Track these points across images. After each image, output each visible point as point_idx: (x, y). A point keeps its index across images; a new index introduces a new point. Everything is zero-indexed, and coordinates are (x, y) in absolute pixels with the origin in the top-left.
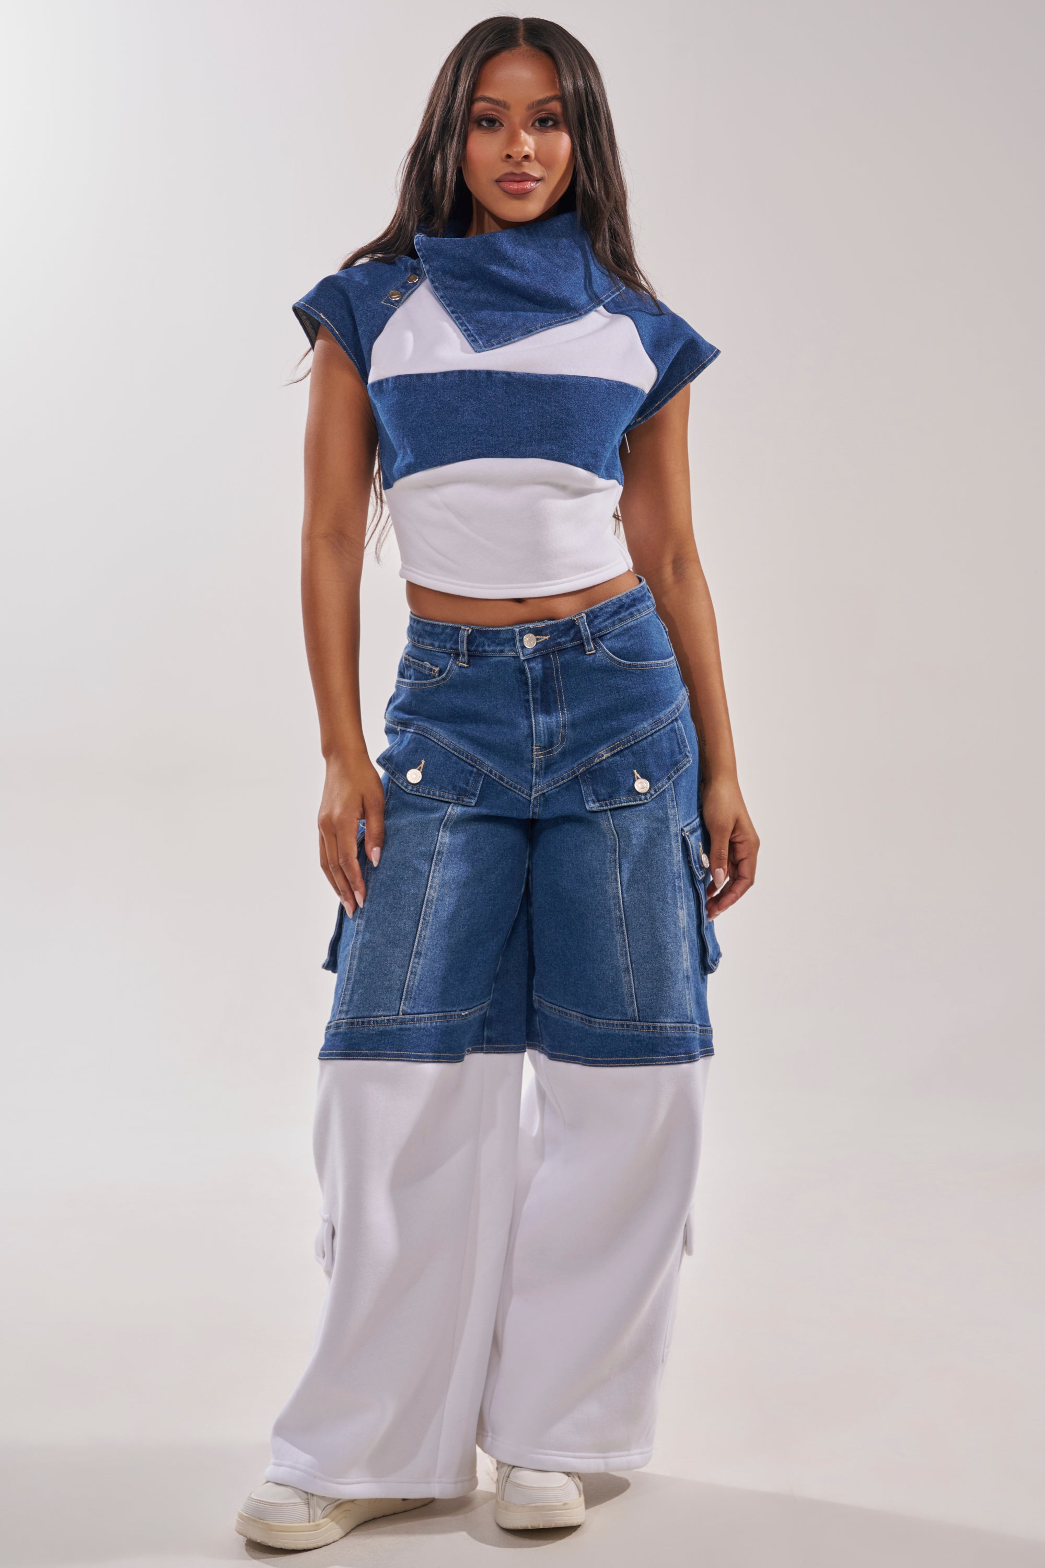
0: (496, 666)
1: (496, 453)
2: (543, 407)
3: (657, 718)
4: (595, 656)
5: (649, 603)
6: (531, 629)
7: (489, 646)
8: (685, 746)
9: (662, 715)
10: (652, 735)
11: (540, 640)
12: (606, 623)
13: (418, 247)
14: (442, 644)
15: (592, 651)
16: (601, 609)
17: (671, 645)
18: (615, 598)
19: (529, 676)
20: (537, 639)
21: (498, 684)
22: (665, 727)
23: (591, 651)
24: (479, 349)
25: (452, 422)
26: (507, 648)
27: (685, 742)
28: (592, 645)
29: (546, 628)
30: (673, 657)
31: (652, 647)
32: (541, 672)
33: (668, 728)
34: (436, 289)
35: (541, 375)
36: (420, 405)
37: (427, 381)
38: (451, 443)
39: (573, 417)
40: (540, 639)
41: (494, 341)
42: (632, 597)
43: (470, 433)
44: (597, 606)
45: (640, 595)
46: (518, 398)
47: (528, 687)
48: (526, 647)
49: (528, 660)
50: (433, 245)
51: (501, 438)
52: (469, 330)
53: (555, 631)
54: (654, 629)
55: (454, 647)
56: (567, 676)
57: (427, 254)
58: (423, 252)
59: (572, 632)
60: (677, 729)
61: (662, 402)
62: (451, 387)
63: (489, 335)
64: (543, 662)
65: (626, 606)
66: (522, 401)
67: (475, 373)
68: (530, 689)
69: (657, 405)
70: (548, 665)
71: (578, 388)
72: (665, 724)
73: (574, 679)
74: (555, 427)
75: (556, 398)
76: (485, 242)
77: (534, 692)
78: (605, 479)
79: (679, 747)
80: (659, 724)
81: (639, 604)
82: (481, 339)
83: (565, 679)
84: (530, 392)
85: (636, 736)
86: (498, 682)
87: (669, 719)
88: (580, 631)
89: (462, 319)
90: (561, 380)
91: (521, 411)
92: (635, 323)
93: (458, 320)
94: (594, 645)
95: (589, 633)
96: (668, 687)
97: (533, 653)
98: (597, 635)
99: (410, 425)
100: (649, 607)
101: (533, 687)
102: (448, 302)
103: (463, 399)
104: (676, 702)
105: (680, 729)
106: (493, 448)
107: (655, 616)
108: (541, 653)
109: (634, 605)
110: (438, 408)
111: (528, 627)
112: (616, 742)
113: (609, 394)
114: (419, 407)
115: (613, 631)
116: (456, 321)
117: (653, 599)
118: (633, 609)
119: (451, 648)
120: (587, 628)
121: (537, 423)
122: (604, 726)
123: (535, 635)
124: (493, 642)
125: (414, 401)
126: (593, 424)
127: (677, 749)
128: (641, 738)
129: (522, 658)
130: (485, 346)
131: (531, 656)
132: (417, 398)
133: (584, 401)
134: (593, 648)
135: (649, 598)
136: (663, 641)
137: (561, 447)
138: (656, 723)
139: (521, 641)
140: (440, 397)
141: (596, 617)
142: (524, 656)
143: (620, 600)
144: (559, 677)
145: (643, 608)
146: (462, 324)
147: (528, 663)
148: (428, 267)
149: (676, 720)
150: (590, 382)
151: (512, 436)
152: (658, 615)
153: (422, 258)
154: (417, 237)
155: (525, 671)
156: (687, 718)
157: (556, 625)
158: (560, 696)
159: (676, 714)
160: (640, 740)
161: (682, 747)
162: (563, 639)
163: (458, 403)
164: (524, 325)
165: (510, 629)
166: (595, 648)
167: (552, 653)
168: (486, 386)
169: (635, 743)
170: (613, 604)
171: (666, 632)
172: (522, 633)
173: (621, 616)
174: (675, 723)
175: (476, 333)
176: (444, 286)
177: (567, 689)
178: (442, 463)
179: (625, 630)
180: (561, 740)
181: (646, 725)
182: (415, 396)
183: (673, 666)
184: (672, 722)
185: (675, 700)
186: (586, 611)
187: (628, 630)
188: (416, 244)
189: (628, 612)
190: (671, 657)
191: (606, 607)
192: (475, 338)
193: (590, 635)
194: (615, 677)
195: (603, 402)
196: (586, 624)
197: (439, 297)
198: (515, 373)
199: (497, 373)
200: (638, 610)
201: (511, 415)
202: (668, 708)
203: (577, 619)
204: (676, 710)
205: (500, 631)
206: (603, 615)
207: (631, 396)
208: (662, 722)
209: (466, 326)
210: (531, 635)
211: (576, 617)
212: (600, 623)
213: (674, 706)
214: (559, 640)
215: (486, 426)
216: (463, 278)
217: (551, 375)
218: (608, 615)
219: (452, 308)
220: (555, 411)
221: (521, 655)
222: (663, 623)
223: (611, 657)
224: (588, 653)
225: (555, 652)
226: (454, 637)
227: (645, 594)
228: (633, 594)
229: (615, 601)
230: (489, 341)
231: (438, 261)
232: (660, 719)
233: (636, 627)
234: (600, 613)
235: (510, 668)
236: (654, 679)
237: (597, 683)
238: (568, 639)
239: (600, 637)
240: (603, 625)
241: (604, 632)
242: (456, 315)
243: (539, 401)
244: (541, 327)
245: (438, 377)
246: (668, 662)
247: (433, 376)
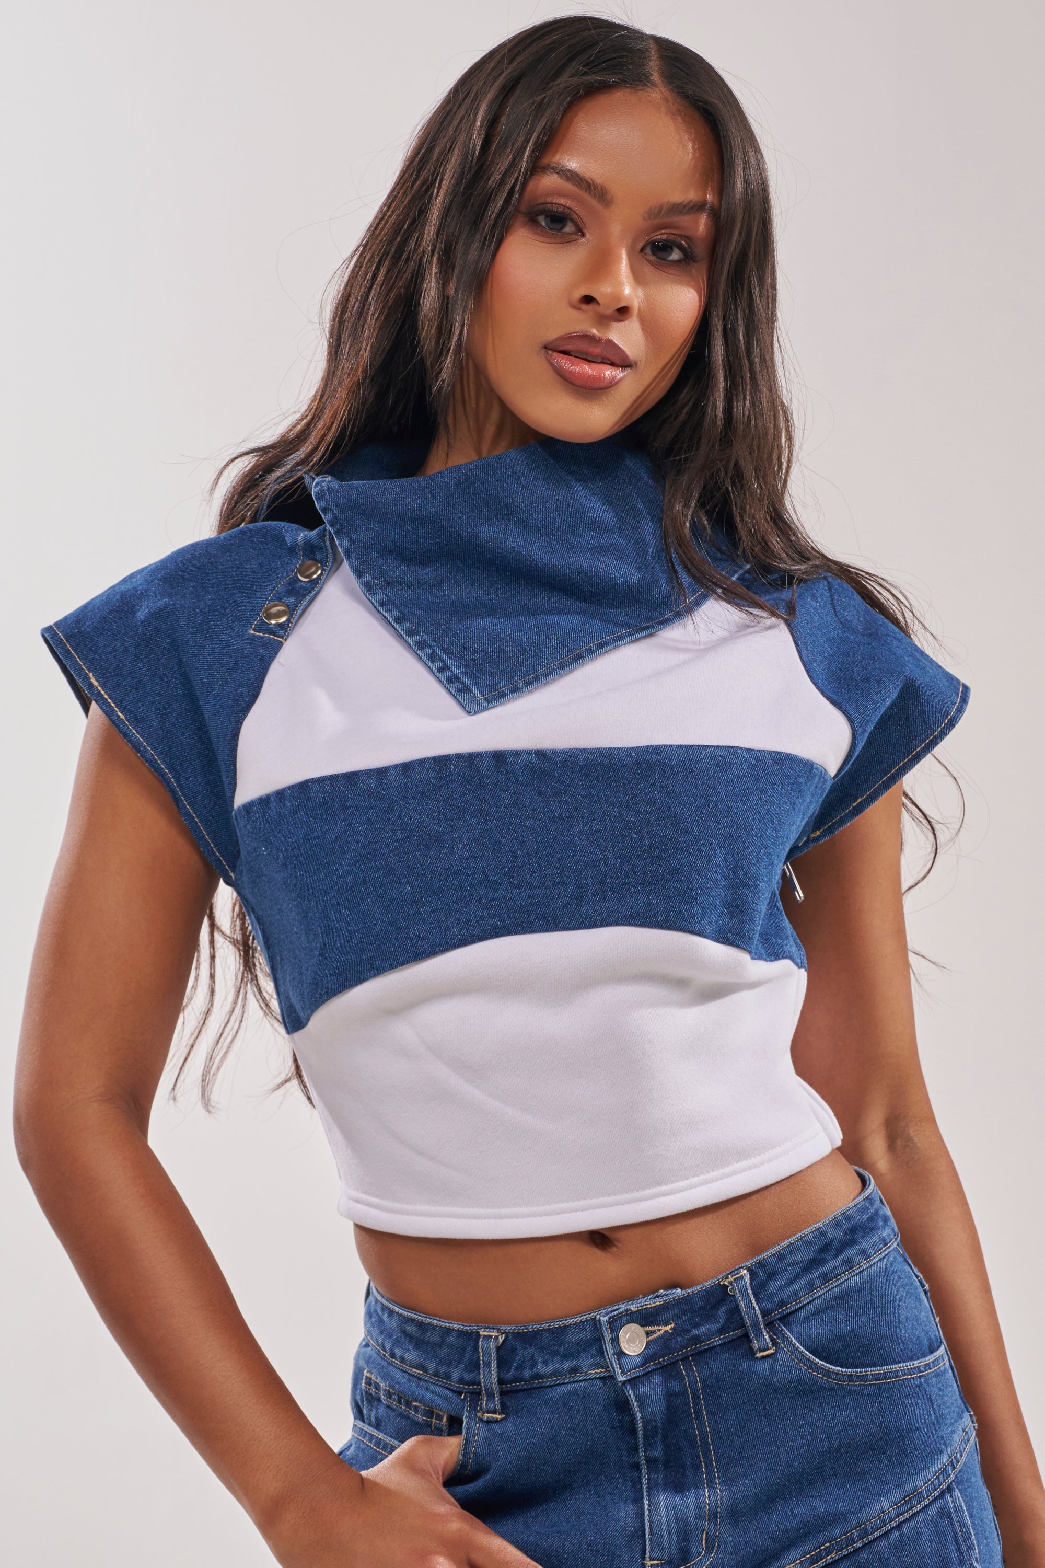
0: (565, 1405)
1: (531, 923)
2: (621, 816)
3: (909, 1487)
4: (776, 1360)
5: (885, 1233)
6: (632, 1313)
7: (545, 1363)
8: (971, 1548)
9: (919, 1482)
10: (899, 1526)
11: (655, 1336)
12: (796, 1287)
13: (323, 504)
14: (443, 1369)
15: (768, 1349)
16: (781, 1257)
17: (938, 1319)
18: (809, 1230)
19: (639, 1415)
20: (648, 1334)
21: (572, 1444)
22: (926, 1506)
23: (765, 1350)
24: (474, 706)
25: (432, 867)
26: (586, 1362)
27: (970, 1538)
28: (767, 1337)
29: (665, 1307)
30: (942, 1348)
31: (898, 1330)
32: (662, 1403)
33: (933, 1509)
34: (369, 588)
35: (610, 749)
36: (359, 837)
37: (369, 785)
38: (433, 911)
39: (687, 831)
40: (653, 1332)
41: (504, 687)
42: (847, 1225)
43: (471, 885)
44: (773, 1250)
45: (865, 1217)
46: (566, 802)
47: (636, 1438)
48: (625, 1354)
49: (633, 1381)
50: (354, 497)
51: (538, 891)
52: (449, 668)
53: (685, 1312)
54: (901, 1289)
55: (468, 1377)
56: (718, 1409)
57: (342, 517)
58: (334, 514)
59: (722, 1310)
60: (952, 1510)
61: (867, 798)
62: (423, 793)
63: (492, 675)
64: (666, 1381)
65: (835, 1245)
66: (576, 808)
67: (471, 759)
68: (641, 1441)
69: (855, 804)
70: (676, 1386)
71: (692, 771)
72: (927, 1502)
73: (733, 1416)
74: (652, 857)
75: (647, 795)
76: (466, 480)
77: (648, 1445)
78: (765, 960)
79: (959, 1549)
80: (914, 1502)
81: (863, 1237)
82: (477, 684)
83: (714, 1414)
84: (592, 787)
85: (866, 1530)
86: (573, 1440)
87: (935, 1489)
88: (737, 1309)
89: (430, 646)
90: (655, 757)
91: (575, 829)
92: (792, 634)
93: (422, 649)
94: (770, 1337)
95: (758, 1312)
96: (932, 1418)
97: (643, 1364)
98: (777, 1314)
99: (341, 881)
100: (888, 1240)
101: (645, 1436)
102: (396, 613)
103: (449, 815)
104: (949, 1450)
105: (958, 1510)
106: (524, 913)
107: (900, 1259)
108: (659, 1362)
109: (852, 1242)
110: (397, 840)
111: (627, 1311)
112: (823, 1545)
113: (757, 780)
114: (357, 842)
115: (810, 1302)
116: (419, 652)
117: (893, 1222)
118: (850, 1252)
119: (461, 1381)
120: (753, 1301)
121: (613, 851)
122: (796, 1511)
123: (642, 1326)
124: (555, 1353)
125: (345, 831)
126: (730, 844)
127: (955, 1555)
128: (876, 1534)
129: (621, 1378)
130: (486, 699)
131: (638, 1372)
132: (350, 825)
133: (706, 796)
134: (770, 1344)
135: (886, 1219)
136: (920, 1312)
137: (670, 898)
138: (907, 1499)
139: (615, 1341)
140: (399, 816)
141: (772, 1275)
142: (623, 1373)
143: (821, 1233)
144: (701, 1411)
145: (874, 1245)
146: (432, 657)
147: (634, 1388)
148: (346, 543)
149: (950, 1489)
150: (716, 756)
151: (563, 884)
152: (906, 1256)
153: (332, 525)
154: (318, 484)
155: (629, 1404)
156: (973, 1480)
157: (687, 1299)
158: (707, 1453)
159: (949, 1476)
160: (875, 1540)
161: (964, 1548)
162: (703, 1329)
163: (439, 824)
164: (563, 644)
165: (587, 1321)
166: (774, 1343)
167: (682, 1360)
168: (496, 784)
169: (864, 1546)
170: (808, 1243)
171: (926, 1292)
172: (615, 1324)
173: (825, 1269)
174: (947, 1496)
175: (465, 673)
176: (385, 581)
177: (720, 1437)
178: (418, 956)
179: (836, 1298)
180: (707, 1547)
181: (885, 1504)
182: (345, 820)
183: (942, 1369)
184: (942, 1495)
185: (948, 1445)
186: (748, 1264)
187: (842, 1298)
188: (318, 499)
189: (840, 1258)
190: (939, 1347)
191: (791, 1253)
192: (464, 684)
193: (760, 1316)
194: (821, 1405)
195: (747, 795)
196: (750, 1292)
197: (377, 604)
198: (554, 752)
199: (517, 753)
200: (863, 1252)
201: (555, 839)
202: (932, 1464)
203: (730, 1283)
204: (949, 1468)
205: (566, 1327)
206: (786, 1270)
207: (801, 780)
208: (920, 1497)
209: (441, 659)
210: (634, 1327)
211: (727, 1278)
212: (781, 1288)
213: (944, 1459)
214: (695, 1332)
215: (504, 868)
216: (424, 560)
217: (632, 748)
218: (798, 1269)
219: (407, 625)
220: (648, 823)
221: (618, 1370)
222: (919, 1274)
223: (808, 1359)
224: (759, 1355)
225: (687, 1357)
226: (467, 1355)
227: (876, 1213)
228: (848, 1218)
229: (811, 1237)
230: (493, 687)
231: (367, 529)
232: (916, 1490)
233: (860, 1289)
234: (781, 1265)
235: (597, 1403)
236: (903, 1403)
237: (783, 1419)
238: (715, 1327)
239: (784, 1319)
240: (790, 1290)
241: (791, 1307)
242: (417, 638)
243: (613, 804)
244: (600, 646)
245: (392, 776)
246: (933, 1362)
247: (381, 773)
